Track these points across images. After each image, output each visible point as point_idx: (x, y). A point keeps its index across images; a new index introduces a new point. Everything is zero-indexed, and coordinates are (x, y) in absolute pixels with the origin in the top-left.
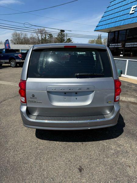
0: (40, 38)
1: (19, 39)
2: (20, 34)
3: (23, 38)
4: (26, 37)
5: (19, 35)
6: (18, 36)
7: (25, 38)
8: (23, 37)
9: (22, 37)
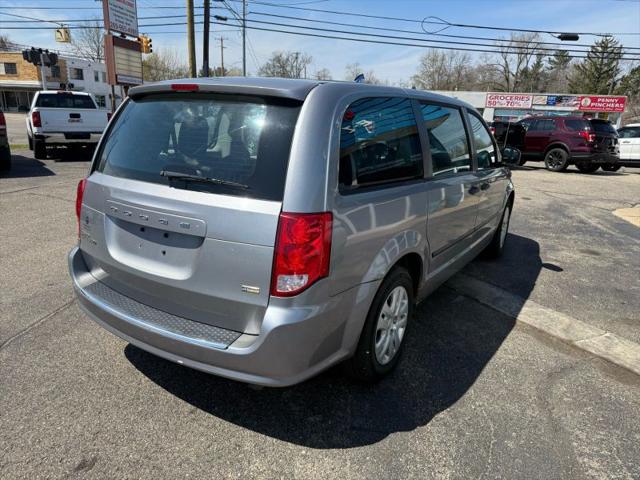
0: (513, 69)
1: (440, 71)
2: (447, 58)
3: (456, 68)
4: (466, 65)
5: (443, 59)
6: (439, 64)
7: (462, 68)
8: (453, 64)
9: (451, 65)
